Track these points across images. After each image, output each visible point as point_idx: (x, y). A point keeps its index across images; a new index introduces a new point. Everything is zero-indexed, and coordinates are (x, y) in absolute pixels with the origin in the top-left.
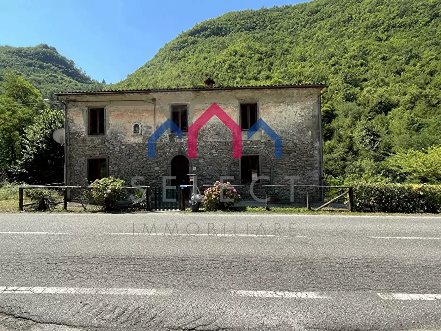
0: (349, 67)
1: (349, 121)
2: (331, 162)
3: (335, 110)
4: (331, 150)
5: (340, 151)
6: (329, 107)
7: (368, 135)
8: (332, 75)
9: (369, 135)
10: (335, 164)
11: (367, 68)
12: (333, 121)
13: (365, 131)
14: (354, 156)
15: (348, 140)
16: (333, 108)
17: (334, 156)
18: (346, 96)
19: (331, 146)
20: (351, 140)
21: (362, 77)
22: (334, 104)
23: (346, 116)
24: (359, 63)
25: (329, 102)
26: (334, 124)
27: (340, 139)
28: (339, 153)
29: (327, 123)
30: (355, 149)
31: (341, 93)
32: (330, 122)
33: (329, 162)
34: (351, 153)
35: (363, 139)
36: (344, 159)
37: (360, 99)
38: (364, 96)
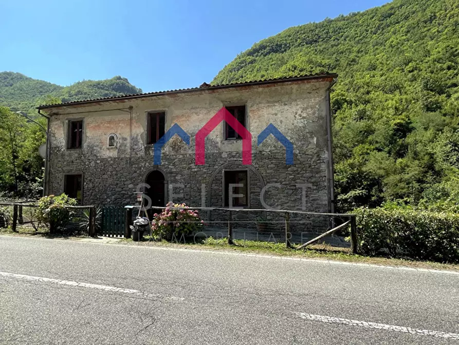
0: (432, 72)
1: (431, 134)
2: (402, 185)
3: (411, 123)
4: (403, 170)
5: (414, 170)
6: (403, 119)
7: (455, 150)
8: (409, 83)
9: (457, 150)
10: (407, 186)
11: (456, 71)
12: (408, 135)
13: (449, 146)
14: (435, 177)
15: (427, 158)
16: (409, 120)
17: (406, 177)
18: (427, 106)
19: (403, 165)
20: (432, 158)
21: (450, 82)
22: (411, 116)
23: (426, 129)
24: (445, 66)
25: (404, 114)
26: (410, 139)
27: (416, 155)
28: (413, 173)
29: (401, 138)
30: (437, 168)
31: (420, 103)
32: (405, 136)
33: (399, 184)
34: (430, 172)
35: (448, 156)
36: (420, 181)
37: (446, 108)
38: (452, 104)
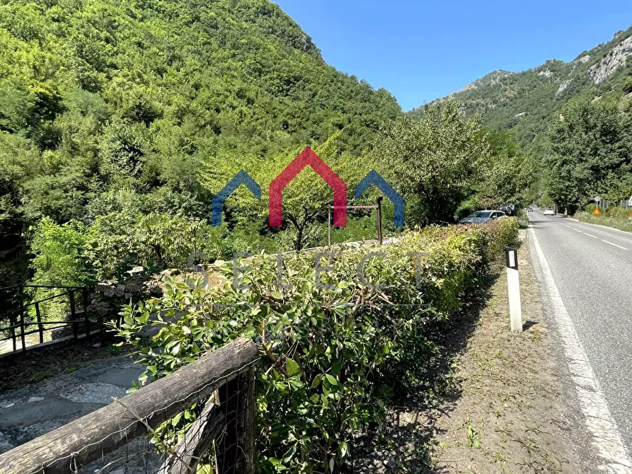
0: (87, 36)
1: (91, 123)
2: (58, 193)
3: (61, 99)
4: (56, 169)
5: (73, 171)
6: (47, 89)
7: (125, 149)
8: (54, 37)
9: (126, 150)
10: (64, 195)
11: (115, 49)
12: (58, 116)
13: (119, 142)
14: (101, 183)
15: (90, 154)
16: (57, 93)
17: (64, 180)
18: (83, 81)
19: (54, 162)
20: (96, 155)
21: (109, 60)
22: (60, 88)
23: (84, 114)
24: (102, 35)
25: (50, 81)
26: (61, 123)
27: (74, 150)
28: (73, 176)
29: (46, 119)
30: (103, 172)
31: (73, 73)
32: (53, 117)
33: (52, 192)
34: (96, 176)
35: (117, 156)
36: (82, 187)
37: (108, 92)
38: (114, 89)
